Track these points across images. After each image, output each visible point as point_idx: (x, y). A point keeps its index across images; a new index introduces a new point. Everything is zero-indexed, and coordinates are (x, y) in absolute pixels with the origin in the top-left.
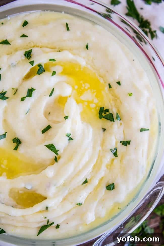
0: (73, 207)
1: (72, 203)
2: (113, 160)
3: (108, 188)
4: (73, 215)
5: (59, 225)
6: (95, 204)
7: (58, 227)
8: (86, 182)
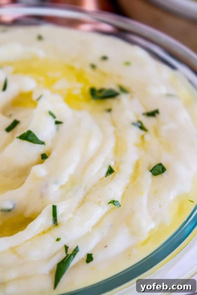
0: (106, 213)
1: (99, 203)
2: (143, 137)
3: (155, 172)
4: (111, 226)
5: (92, 254)
6: (144, 199)
7: (89, 258)
8: (110, 171)
